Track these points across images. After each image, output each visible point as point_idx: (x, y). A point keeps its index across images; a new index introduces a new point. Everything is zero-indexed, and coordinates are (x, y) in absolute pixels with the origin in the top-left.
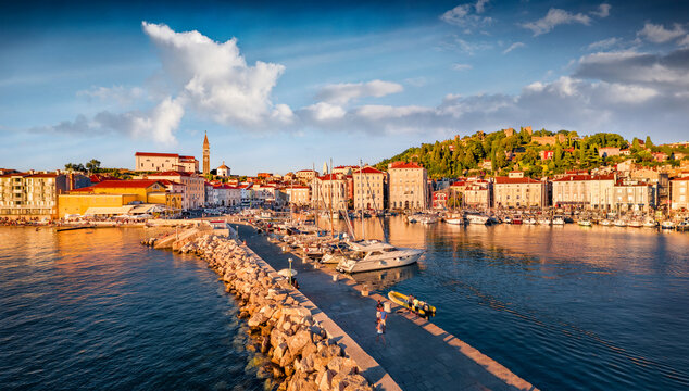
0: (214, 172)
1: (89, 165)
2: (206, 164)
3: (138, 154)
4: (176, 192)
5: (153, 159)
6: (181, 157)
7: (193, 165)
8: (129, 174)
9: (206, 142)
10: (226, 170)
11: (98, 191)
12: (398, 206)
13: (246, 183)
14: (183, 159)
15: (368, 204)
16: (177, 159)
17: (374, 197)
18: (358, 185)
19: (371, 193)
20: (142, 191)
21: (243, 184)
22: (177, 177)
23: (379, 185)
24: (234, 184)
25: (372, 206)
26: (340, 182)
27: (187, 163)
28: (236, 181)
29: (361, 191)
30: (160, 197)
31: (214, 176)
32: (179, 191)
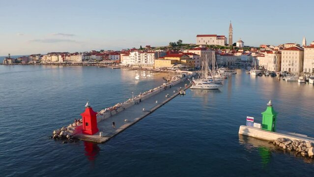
0: (235, 44)
1: (178, 43)
2: (231, 40)
3: (198, 36)
4: (195, 59)
5: (204, 38)
6: (218, 36)
7: (223, 40)
8: (193, 46)
9: (231, 27)
10: (241, 43)
11: (166, 58)
12: (308, 71)
13: (248, 52)
14: (219, 37)
15: (290, 69)
16: (216, 38)
17: (293, 65)
18: (284, 57)
19: (291, 62)
20: (178, 59)
21: (246, 52)
22: (200, 51)
23: (296, 57)
24: (241, 52)
25: (291, 70)
26: (274, 55)
27: (221, 40)
28: (242, 51)
29: (285, 61)
30: (185, 61)
31: (234, 47)
32: (196, 58)
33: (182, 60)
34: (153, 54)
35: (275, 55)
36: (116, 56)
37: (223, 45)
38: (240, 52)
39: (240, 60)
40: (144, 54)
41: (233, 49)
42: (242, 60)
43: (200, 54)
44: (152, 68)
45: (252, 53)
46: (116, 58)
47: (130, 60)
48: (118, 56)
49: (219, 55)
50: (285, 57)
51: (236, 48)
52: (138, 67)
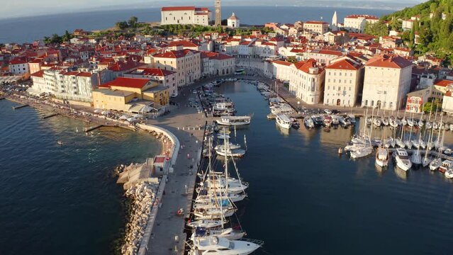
0: (225, 22)
1: (130, 22)
2: (219, 15)
3: (164, 9)
4: (167, 81)
5: (174, 13)
7: (206, 16)
10: (235, 21)
11: (114, 88)
12: (369, 105)
13: (249, 40)
14: (198, 10)
15: (339, 101)
16: (193, 12)
17: (344, 93)
18: (329, 80)
19: (342, 89)
20: (138, 91)
21: (246, 40)
22: (174, 60)
23: (351, 81)
24: (238, 40)
25: (341, 102)
26: (311, 76)
27: (202, 16)
28: (240, 38)
29: (332, 88)
30: (150, 95)
31: (224, 27)
32: (170, 80)
33: (145, 94)
34: (88, 79)
35: (314, 76)
36: (21, 65)
37: (206, 24)
38: (236, 40)
39: (237, 52)
40: (71, 76)
41: (222, 32)
42: (240, 53)
43: (174, 66)
44: (88, 105)
45: (256, 43)
46: (22, 70)
47: (47, 86)
48: (26, 64)
49: (207, 59)
50: (332, 81)
51: (227, 30)
52: (62, 101)
